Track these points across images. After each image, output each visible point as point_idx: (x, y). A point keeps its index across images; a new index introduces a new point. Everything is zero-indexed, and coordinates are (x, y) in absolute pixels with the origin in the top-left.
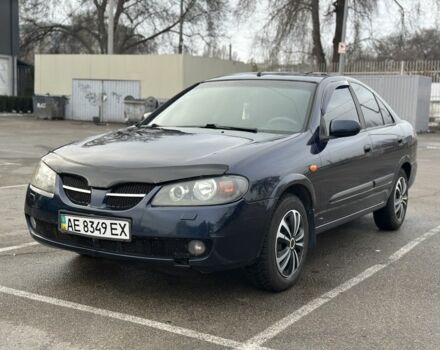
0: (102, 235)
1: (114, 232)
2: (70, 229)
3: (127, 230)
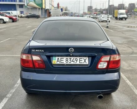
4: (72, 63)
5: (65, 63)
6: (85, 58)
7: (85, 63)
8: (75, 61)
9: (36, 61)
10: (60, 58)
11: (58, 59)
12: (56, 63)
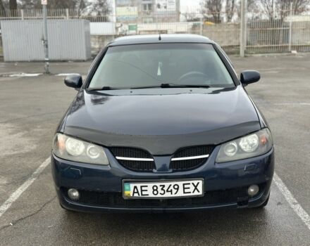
0: (173, 195)
1: (186, 191)
2: (136, 195)
3: (200, 187)
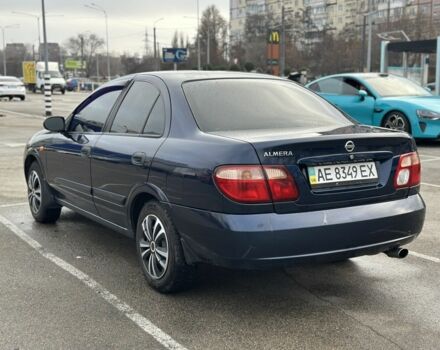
4: (349, 178)
5: (335, 180)
6: (369, 164)
7: (372, 177)
8: (354, 174)
9: (276, 181)
10: (322, 168)
11: (320, 171)
12: (317, 182)
